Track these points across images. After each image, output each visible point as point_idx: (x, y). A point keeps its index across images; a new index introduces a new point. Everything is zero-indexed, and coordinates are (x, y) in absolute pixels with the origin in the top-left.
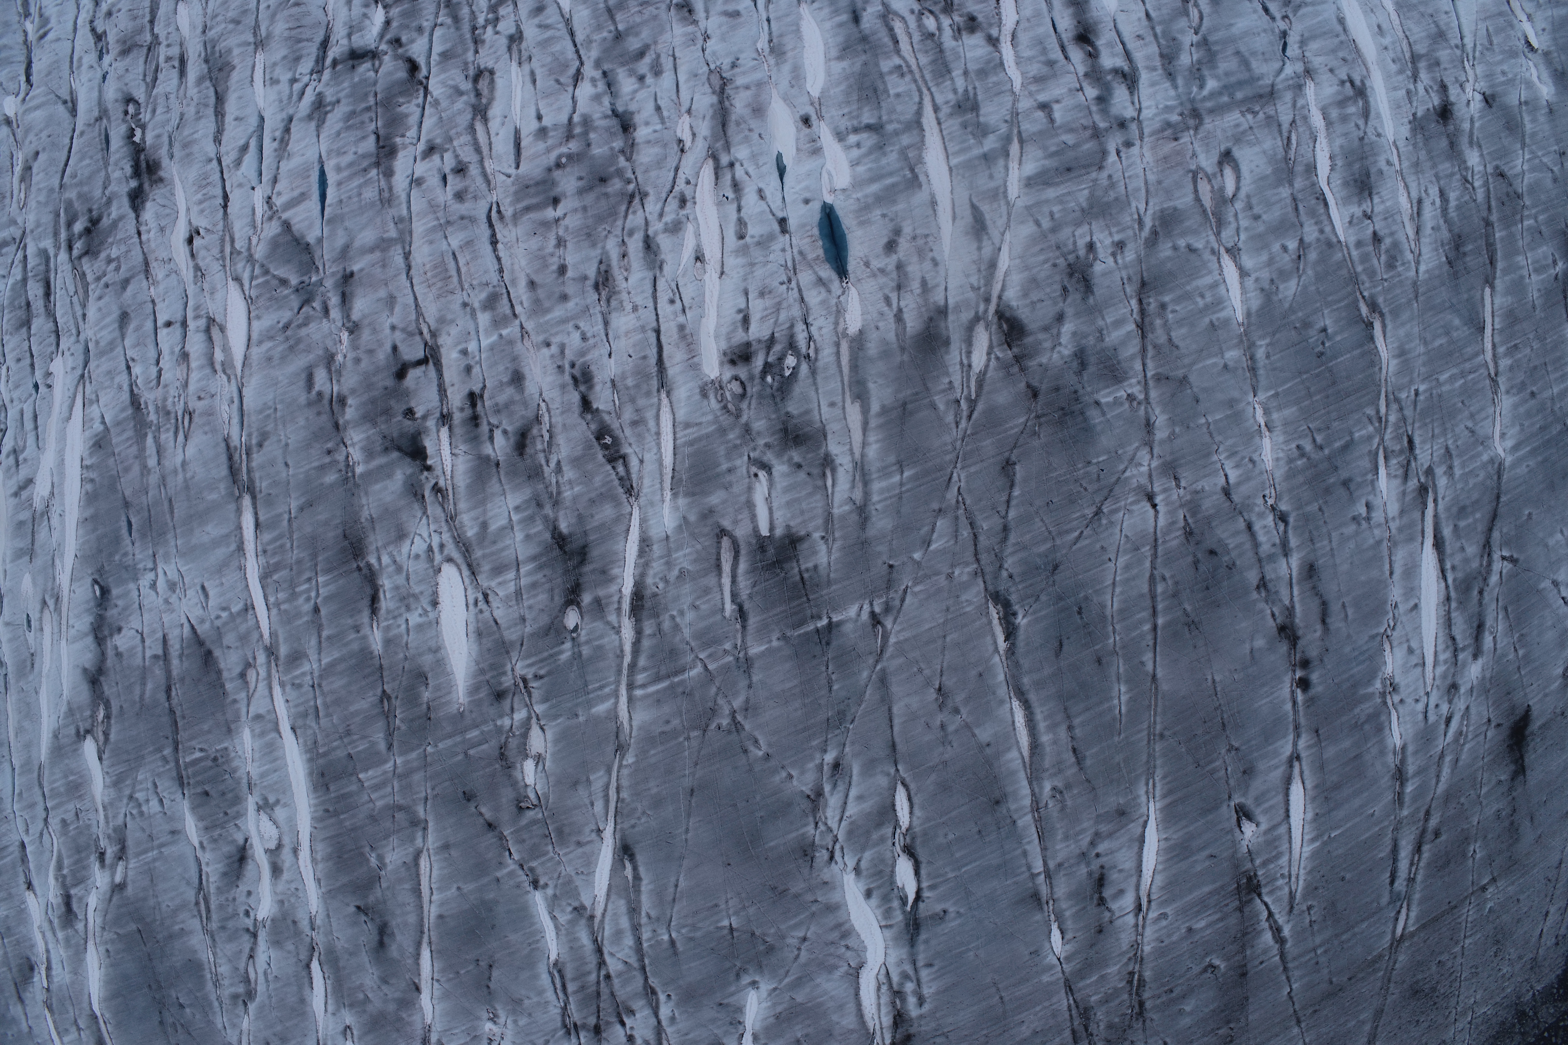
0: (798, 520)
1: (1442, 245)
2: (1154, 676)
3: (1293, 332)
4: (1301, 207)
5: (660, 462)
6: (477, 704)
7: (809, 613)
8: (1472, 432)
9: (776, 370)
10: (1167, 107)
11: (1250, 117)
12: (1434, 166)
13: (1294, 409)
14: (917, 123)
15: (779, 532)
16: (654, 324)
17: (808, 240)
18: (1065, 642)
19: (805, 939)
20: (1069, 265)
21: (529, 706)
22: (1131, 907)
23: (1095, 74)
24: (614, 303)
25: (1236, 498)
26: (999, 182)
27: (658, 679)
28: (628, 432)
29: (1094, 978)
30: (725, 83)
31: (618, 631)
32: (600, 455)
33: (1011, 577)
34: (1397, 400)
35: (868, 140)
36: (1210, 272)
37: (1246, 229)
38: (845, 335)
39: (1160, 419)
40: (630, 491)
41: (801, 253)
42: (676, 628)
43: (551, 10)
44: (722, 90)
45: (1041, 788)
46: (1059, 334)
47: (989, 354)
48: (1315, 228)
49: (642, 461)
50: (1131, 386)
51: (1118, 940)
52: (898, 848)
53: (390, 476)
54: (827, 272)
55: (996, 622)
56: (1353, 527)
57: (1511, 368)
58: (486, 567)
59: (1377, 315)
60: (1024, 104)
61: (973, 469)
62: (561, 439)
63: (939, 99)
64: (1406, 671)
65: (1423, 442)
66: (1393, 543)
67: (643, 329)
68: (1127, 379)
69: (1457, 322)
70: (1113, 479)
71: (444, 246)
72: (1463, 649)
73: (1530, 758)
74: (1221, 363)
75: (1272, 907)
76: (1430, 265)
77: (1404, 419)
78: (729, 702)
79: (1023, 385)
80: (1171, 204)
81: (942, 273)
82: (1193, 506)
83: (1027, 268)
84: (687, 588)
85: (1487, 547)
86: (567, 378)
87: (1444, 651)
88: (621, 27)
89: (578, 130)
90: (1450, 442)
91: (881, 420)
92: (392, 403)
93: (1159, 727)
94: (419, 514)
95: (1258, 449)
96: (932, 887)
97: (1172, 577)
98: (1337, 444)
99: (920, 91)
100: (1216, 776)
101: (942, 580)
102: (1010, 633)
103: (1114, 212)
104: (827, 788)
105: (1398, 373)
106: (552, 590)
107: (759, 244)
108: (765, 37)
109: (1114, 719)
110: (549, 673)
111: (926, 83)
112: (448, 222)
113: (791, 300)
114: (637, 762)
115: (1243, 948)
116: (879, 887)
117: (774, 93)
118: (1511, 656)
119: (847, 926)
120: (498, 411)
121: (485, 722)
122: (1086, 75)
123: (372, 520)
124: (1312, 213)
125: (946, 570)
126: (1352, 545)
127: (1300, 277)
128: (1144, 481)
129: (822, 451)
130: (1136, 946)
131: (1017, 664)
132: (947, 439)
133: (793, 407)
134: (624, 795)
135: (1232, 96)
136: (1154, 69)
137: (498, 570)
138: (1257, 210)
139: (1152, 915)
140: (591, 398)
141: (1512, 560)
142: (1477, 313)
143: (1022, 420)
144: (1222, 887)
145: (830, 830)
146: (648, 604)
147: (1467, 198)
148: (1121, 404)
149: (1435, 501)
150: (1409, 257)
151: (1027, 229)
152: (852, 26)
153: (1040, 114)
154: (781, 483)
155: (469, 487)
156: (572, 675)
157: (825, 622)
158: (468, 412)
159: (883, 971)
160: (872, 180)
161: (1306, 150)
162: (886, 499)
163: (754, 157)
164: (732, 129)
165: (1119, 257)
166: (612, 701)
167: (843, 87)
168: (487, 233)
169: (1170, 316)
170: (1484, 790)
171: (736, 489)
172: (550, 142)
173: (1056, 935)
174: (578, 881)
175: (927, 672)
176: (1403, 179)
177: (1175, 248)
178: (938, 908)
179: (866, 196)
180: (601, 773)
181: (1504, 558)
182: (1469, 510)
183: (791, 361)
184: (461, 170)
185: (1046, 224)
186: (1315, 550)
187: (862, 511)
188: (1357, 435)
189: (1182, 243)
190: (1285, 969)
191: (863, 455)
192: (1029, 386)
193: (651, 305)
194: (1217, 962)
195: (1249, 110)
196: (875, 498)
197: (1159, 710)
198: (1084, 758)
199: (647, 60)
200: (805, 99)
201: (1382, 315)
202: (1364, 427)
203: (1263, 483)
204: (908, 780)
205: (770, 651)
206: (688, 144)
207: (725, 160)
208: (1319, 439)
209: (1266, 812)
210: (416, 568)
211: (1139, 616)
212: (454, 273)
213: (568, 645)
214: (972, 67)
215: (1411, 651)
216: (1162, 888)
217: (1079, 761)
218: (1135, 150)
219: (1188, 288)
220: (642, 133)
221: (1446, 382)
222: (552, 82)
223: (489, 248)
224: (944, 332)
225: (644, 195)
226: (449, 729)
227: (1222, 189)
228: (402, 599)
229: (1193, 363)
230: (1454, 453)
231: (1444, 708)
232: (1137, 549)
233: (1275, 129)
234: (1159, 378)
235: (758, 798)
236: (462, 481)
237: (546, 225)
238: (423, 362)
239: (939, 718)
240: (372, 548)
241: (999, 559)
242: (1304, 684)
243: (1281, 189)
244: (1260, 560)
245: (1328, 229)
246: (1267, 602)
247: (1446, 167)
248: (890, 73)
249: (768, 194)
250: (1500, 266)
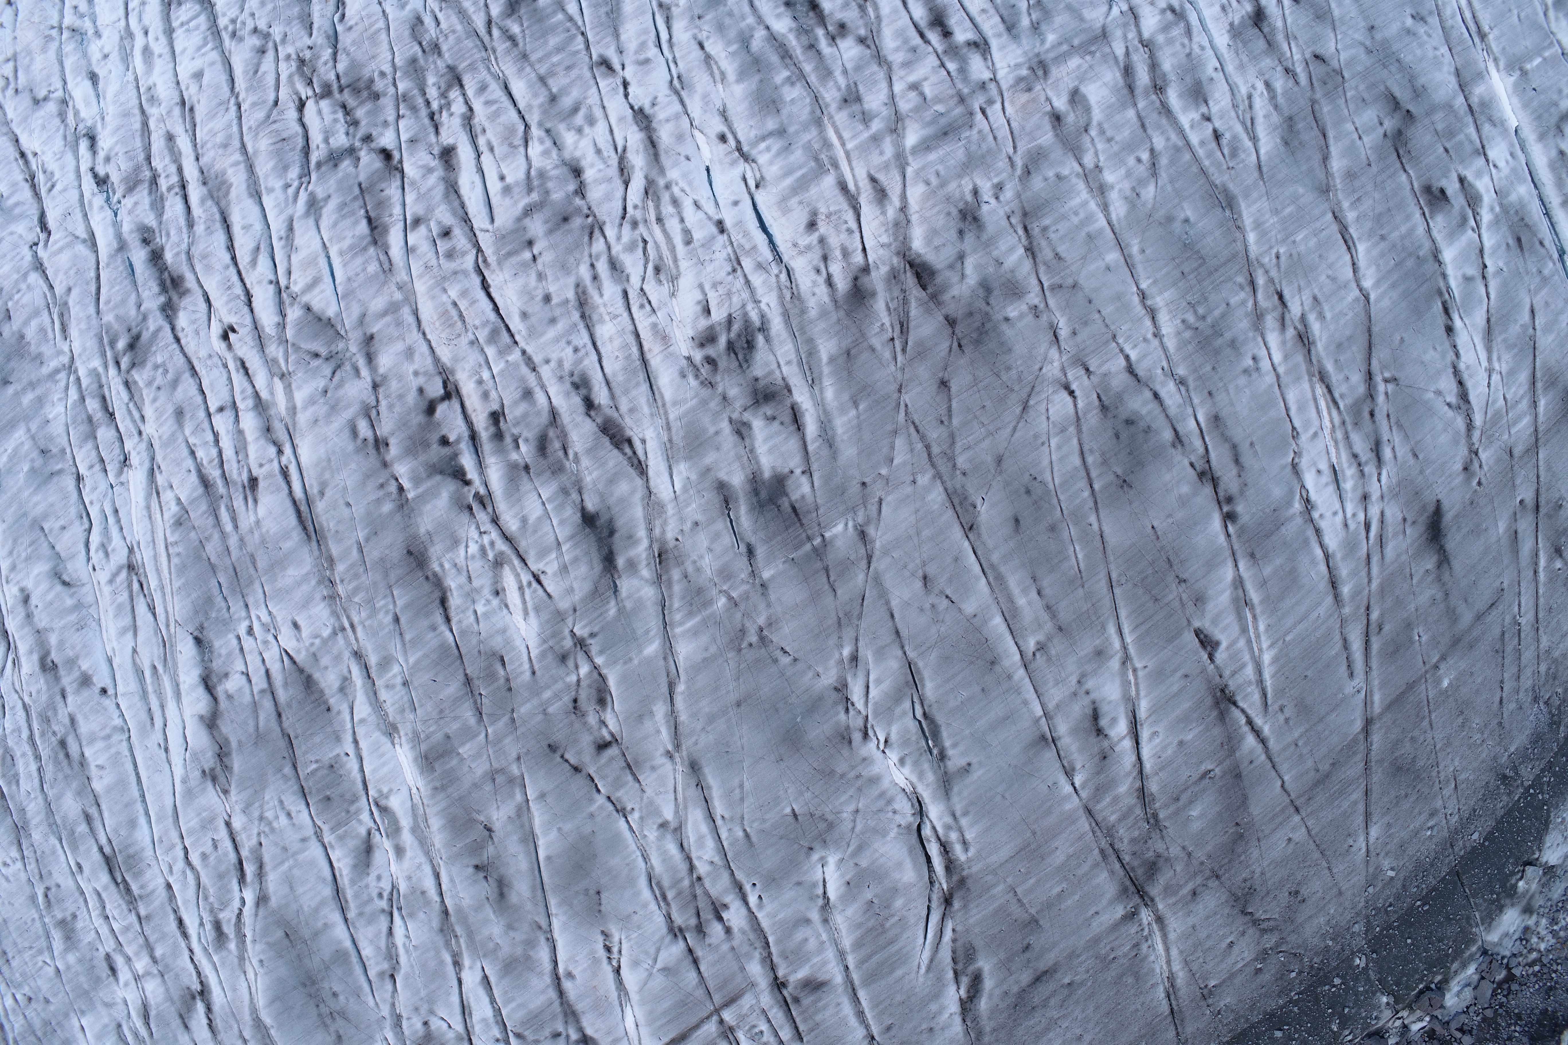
0: (781, 462)
1: (1276, 129)
2: (1101, 534)
3: (1160, 228)
4: (1147, 124)
5: (659, 438)
6: (546, 668)
7: (804, 535)
8: (1334, 280)
9: (738, 345)
10: (1017, 65)
11: (1088, 58)
12: (1257, 64)
13: (1173, 290)
15: (767, 474)
16: (631, 328)
17: (743, 234)
18: (1022, 520)
19: (857, 812)
20: (961, 211)
21: (590, 661)
22: (1126, 732)
23: (952, 50)
24: (595, 318)
25: (1139, 373)
27: (691, 615)
28: (627, 419)
29: (1108, 801)
30: (648, 119)
32: (607, 444)
33: (964, 474)
34: (1262, 266)
35: (777, 142)
36: (1080, 192)
37: (1103, 150)
39: (1062, 321)
40: (640, 469)
42: (699, 570)
43: (492, 87)
44: (648, 127)
45: (1026, 645)
46: (963, 269)
48: (1162, 137)
49: (643, 440)
50: (1031, 298)
51: (1120, 763)
53: (437, 495)
56: (1245, 378)
57: (1358, 219)
58: (532, 553)
60: (898, 86)
61: (915, 393)
62: (573, 438)
63: (828, 98)
64: (1319, 491)
65: (1292, 296)
66: (1283, 385)
67: (622, 333)
68: (1027, 293)
69: (1301, 190)
70: (1033, 377)
71: (445, 298)
72: (1367, 464)
73: (1450, 546)
74: (1103, 265)
75: (1249, 712)
76: (1269, 148)
77: (1272, 281)
78: (755, 622)
79: (941, 317)
80: (1036, 143)
81: (858, 238)
82: (1105, 387)
83: (926, 220)
84: (701, 535)
85: (1369, 373)
86: (568, 386)
87: (1350, 469)
88: (554, 90)
89: (536, 183)
90: (1316, 291)
91: (832, 367)
92: (428, 435)
93: (1114, 575)
94: (469, 522)
96: (953, 746)
97: (1099, 448)
98: (1217, 312)
100: (1173, 606)
101: (908, 487)
103: (988, 161)
104: (849, 678)
105: (1258, 243)
106: (591, 561)
107: (704, 246)
109: (1075, 575)
110: (601, 630)
112: (444, 279)
113: (739, 286)
114: (688, 688)
115: (1232, 753)
118: (1412, 461)
119: (889, 793)
120: (518, 424)
121: (555, 682)
122: (945, 52)
123: (429, 535)
124: (1157, 126)
125: (910, 478)
126: (1247, 394)
127: (1157, 181)
128: (1059, 374)
129: (788, 403)
130: (1139, 765)
132: (889, 372)
133: (758, 372)
135: (1070, 44)
136: (1000, 36)
137: (543, 554)
138: (1109, 133)
139: (1145, 735)
140: (592, 398)
141: (1393, 380)
143: (947, 345)
144: (1201, 702)
145: (860, 714)
146: (671, 556)
147: (1291, 84)
148: (1026, 315)
150: (1248, 144)
151: (920, 189)
152: (744, 52)
153: (912, 91)
155: (505, 492)
157: (819, 540)
158: (493, 429)
160: (785, 175)
161: (1141, 74)
162: (848, 431)
163: (685, 176)
164: (663, 157)
165: (1000, 197)
167: (746, 103)
168: (478, 279)
169: (1053, 235)
170: (1415, 580)
171: (725, 447)
172: (515, 196)
174: (659, 801)
175: (911, 566)
177: (1046, 179)
178: (963, 762)
179: (783, 189)
180: (661, 703)
181: (1386, 380)
182: (1345, 345)
184: (446, 233)
185: (934, 181)
186: (1216, 404)
187: (831, 444)
189: (1051, 174)
190: (1274, 766)
192: (946, 317)
193: (626, 313)
194: (1211, 768)
195: (1087, 53)
197: (1111, 560)
198: (1056, 612)
199: (582, 113)
205: (780, 574)
207: (662, 183)
208: (1200, 311)
210: (473, 566)
211: (1077, 486)
212: (457, 318)
213: (613, 603)
214: (849, 65)
215: (1320, 474)
216: (1149, 710)
217: (1053, 615)
218: (997, 105)
219: (1063, 210)
220: (589, 175)
221: (1301, 243)
222: (507, 147)
223: (482, 292)
224: (869, 286)
225: (602, 225)
226: (527, 694)
228: (467, 594)
229: (1080, 270)
230: (1321, 300)
231: (1361, 516)
232: (1064, 431)
233: (1112, 62)
234: (1054, 288)
235: (794, 698)
236: (499, 489)
237: (526, 264)
238: (446, 398)
239: (929, 601)
240: (434, 557)
241: (952, 461)
242: (1232, 517)
243: (1127, 112)
244: (1170, 420)
245: (1174, 136)
246: (1184, 454)
247: (1267, 62)
248: (783, 84)
249: (703, 203)
250: (1331, 134)
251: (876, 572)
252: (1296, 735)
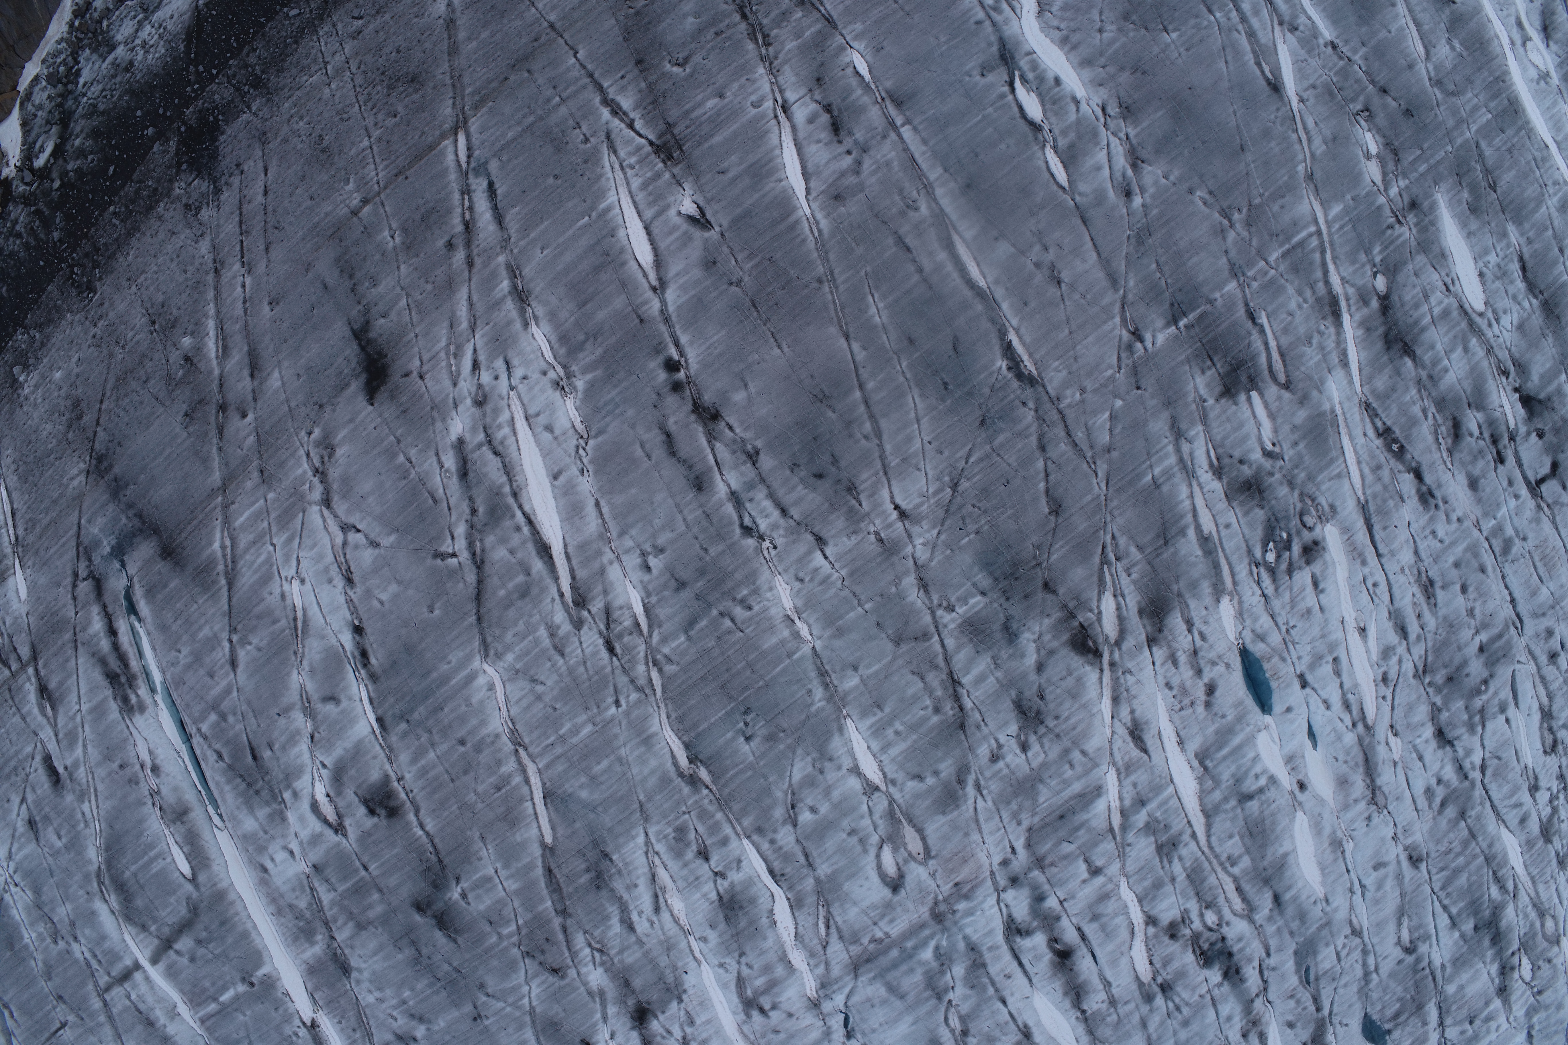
0: (1230, 412)
1: (619, 872)
2: (847, 338)
3: (785, 725)
4: (802, 859)
5: (1352, 438)
6: (1428, 195)
7: (1197, 330)
8: (534, 681)
9: (1281, 545)
10: (972, 914)
11: (879, 935)
12: (646, 954)
13: (766, 646)
14: (1208, 814)
15: (1242, 397)
16: (1383, 561)
17: (1281, 674)
18: (952, 353)
19: (1100, 31)
20: (1042, 722)
21: (1390, 200)
22: (794, 108)
23: (1049, 921)
24: (1415, 572)
25: (810, 538)
26: (1128, 782)
27: (1301, 244)
28: (1383, 459)
29: (808, 33)
30: (1373, 801)
31: (1342, 279)
32: (1398, 433)
33: (1024, 404)
34: (640, 689)
35: (1250, 785)
36: (893, 760)
37: (862, 817)
38: (1230, 594)
39: (914, 595)
40: (1368, 406)
41: (1284, 660)
42: (1300, 293)
43: (1513, 822)
44: (1374, 793)
45: (929, 207)
46: (1038, 651)
47: (1100, 613)
48: (780, 843)
49: (1365, 435)
50: (953, 620)
51: (797, 75)
52: (1046, 127)
53: (1542, 377)
54: (1258, 649)
55: (1025, 358)
56: (661, 541)
57: (499, 763)
58: (1455, 313)
59: (687, 773)
60: (1114, 868)
61: (1089, 497)
62: (1430, 438)
63: (1193, 845)
64: (550, 406)
65: (595, 653)
66: (604, 536)
67: (1393, 554)
68: (959, 626)
69: (583, 795)
70: (948, 523)
71: (1551, 585)
72: (480, 445)
73: (352, 350)
74: (861, 671)
75: (632, 134)
76: (632, 845)
77: (624, 670)
78: (1238, 234)
79: (1061, 591)
80: (950, 817)
81: (1160, 678)
82: (855, 518)
83: (1084, 706)
84: (1302, 330)
85: (479, 563)
86: (1438, 494)
87: (505, 438)
88: (1463, 824)
89: (1477, 718)
90: (561, 662)
91: (1183, 523)
92: (1555, 440)
93: (826, 288)
94: (1513, 349)
95: (795, 595)
96: (1002, 96)
97: (857, 442)
98: (704, 623)
99: (1211, 847)
100: (746, 253)
101: (1089, 385)
102: (1008, 350)
103: (1010, 789)
104: (1129, 172)
105: (646, 718)
106: (1402, 305)
107: (1321, 658)
108: (1348, 854)
109: (877, 288)
110: (1383, 232)
111: (1206, 857)
112: (1553, 607)
113: (1283, 613)
114: (1295, 167)
115: (651, 87)
116: (1050, 89)
117: (1332, 805)
118: (413, 453)
119: (1067, 48)
120: (1480, 452)
121: (1417, 180)
122: (1058, 918)
123: (1544, 336)
124: (787, 857)
125: (1088, 396)
126: (657, 523)
127: (790, 785)
128: (915, 530)
129: (1225, 481)
130: (774, 72)
131: (993, 321)
132: (1120, 521)
133: (1259, 514)
134: (1294, 136)
135: (903, 950)
136: (990, 949)
137: (1446, 313)
138: (854, 840)
139: (769, 104)
140: (1416, 482)
141: (443, 556)
142: (557, 811)
143: (1054, 557)
144: (699, 144)
145: (1114, 134)
146: (1327, 309)
147: (597, 933)
148: (958, 600)
149: (562, 595)
150: (659, 847)
151: (1093, 744)
152: (1280, 890)
153: (1099, 863)
154: (1253, 442)
155: (1485, 381)
156: (1367, 234)
157: (1181, 324)
158: (1501, 446)
159: (1018, 11)
160: (1240, 747)
161: (806, 920)
162: (1161, 449)
163: (1339, 738)
164: (1360, 759)
165: (995, 745)
166: (1330, 218)
167: (1279, 828)
168: (1520, 608)
169: (928, 702)
170: (404, 302)
171: (1287, 428)
172: (1496, 701)
173: (863, 69)
174: (1303, 54)
175: (1077, 296)
176: (682, 928)
177: (936, 773)
178: (990, 78)
179: (1242, 730)
180: (1318, 152)
181: (454, 555)
182: (515, 596)
183: (1271, 557)
184: (1553, 657)
185: (1076, 755)
186: (701, 506)
187: (1179, 435)
188: (682, 639)
189: (930, 781)
190: (591, 75)
191: (1190, 485)
192: (1055, 592)
193: (1391, 577)
194: (676, 69)
195: (881, 941)
196: (1170, 448)
197: (831, 306)
198: (896, 244)
199: (1438, 800)
200: (1307, 806)
201: (681, 775)
202: (674, 650)
203: (781, 561)
204: (1061, 192)
205: (1219, 287)
206: (1390, 734)
207: (1360, 727)
208: (727, 623)
209: (675, 228)
210: (1504, 303)
211: (883, 394)
212: (1539, 564)
213: (1378, 259)
214: (1169, 888)
215: (549, 428)
216: (768, 132)
217: (900, 241)
218: (997, 859)
219: (915, 737)
220: (1428, 732)
221: (584, 724)
222: (1503, 756)
223: (1517, 595)
224: (1146, 622)
225: (1416, 675)
226: (1441, 169)
227: (895, 850)
228: (1505, 274)
229: (894, 659)
230: (553, 652)
231: (486, 377)
232: (904, 460)
233: (845, 933)
234: (925, 636)
235: (1186, 153)
236: (1491, 385)
237: (1484, 626)
238: (1541, 481)
239: (1051, 255)
240: (1538, 312)
241: (1040, 418)
242: (672, 366)
243: (829, 871)
244: (763, 480)
245: (765, 846)
246: (743, 440)
247: (632, 957)
248: (1240, 856)
249: (1322, 707)
250: (539, 871)
251: (1116, 290)
252: (563, 110)
